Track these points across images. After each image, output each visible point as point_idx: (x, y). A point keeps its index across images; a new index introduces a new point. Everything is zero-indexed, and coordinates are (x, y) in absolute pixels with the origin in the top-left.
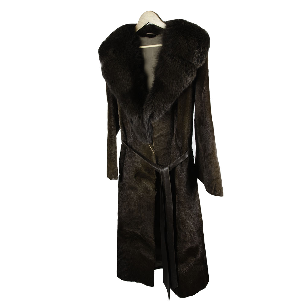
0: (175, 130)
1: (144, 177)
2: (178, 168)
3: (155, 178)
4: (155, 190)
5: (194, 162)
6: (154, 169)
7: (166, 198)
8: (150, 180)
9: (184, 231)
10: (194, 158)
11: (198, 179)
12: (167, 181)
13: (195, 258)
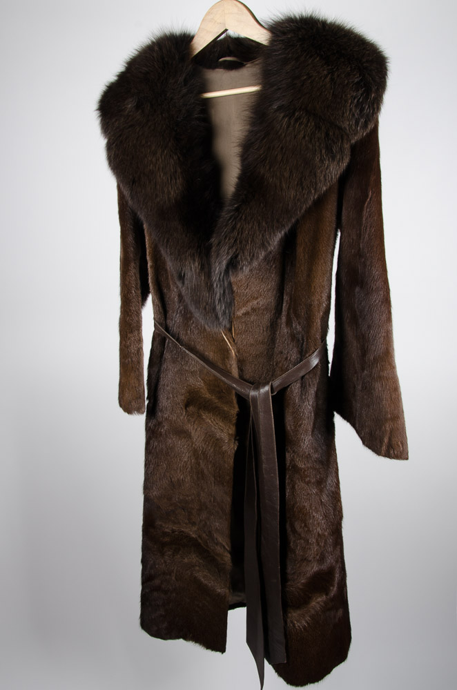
0: (286, 299)
1: (207, 407)
2: (295, 389)
3: (235, 410)
4: (235, 440)
5: (329, 374)
6: (234, 391)
7: (262, 458)
8: (223, 416)
9: (303, 536)
11: (335, 413)
12: (265, 420)
13: (327, 594)
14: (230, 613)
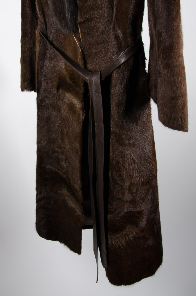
0: (115, 8)
1: (69, 89)
2: (115, 75)
3: (82, 91)
4: (83, 112)
5: (147, 69)
6: (81, 77)
7: (95, 125)
8: (77, 95)
9: (119, 182)
10: (147, 62)
11: (151, 98)
12: (96, 97)
13: (137, 227)
14: (83, 231)
